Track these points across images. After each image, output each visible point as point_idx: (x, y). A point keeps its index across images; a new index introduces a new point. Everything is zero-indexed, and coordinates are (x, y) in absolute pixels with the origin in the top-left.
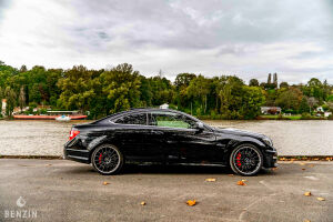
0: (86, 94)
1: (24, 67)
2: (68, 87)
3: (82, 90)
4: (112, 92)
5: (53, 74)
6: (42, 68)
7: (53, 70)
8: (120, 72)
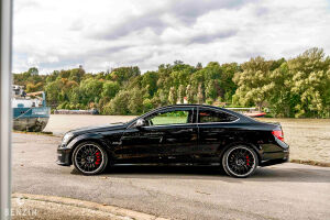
0: (265, 88)
1: (200, 65)
2: (245, 81)
3: (260, 83)
4: (298, 84)
5: (228, 69)
6: (215, 64)
7: (227, 65)
8: (307, 59)
